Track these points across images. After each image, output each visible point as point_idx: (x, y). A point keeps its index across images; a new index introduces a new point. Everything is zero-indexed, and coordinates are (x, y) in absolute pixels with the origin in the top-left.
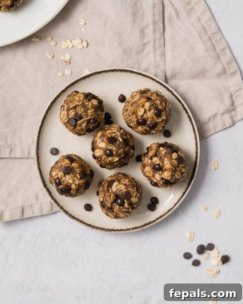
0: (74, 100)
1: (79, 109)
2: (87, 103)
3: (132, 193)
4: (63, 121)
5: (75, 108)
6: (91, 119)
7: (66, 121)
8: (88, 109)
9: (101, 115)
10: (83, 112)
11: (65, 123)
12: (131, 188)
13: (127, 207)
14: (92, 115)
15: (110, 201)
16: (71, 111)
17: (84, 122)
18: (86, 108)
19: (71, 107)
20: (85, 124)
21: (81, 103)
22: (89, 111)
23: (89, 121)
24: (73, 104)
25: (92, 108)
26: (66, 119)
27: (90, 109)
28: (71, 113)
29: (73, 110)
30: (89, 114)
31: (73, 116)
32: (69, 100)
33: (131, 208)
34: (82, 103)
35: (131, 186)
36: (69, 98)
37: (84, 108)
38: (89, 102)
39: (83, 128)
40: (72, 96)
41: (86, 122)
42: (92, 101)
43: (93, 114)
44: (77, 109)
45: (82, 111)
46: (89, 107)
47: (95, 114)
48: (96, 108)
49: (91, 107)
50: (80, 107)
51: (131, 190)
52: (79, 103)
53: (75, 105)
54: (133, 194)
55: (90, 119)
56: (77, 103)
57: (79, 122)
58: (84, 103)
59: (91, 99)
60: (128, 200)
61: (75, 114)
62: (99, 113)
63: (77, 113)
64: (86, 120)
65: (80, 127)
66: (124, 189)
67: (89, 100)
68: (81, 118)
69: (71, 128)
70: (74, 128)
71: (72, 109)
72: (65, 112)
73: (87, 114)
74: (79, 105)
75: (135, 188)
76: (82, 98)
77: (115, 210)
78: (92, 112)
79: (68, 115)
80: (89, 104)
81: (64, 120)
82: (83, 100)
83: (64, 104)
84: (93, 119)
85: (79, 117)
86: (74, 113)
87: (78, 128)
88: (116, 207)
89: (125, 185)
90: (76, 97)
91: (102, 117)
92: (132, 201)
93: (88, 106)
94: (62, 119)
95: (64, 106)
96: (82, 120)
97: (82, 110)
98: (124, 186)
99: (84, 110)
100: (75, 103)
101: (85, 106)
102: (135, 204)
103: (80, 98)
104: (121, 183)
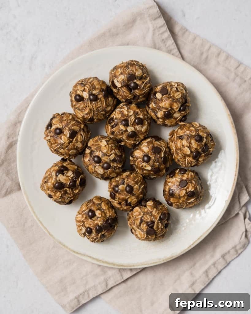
0: (135, 217)
1: (146, 218)
2: (146, 210)
3: (131, 71)
4: (143, 239)
5: (142, 221)
6: (161, 216)
7: (146, 235)
8: (151, 212)
9: (163, 208)
10: (151, 217)
11: (146, 238)
12: (127, 70)
13: (141, 82)
14: (158, 214)
15: (128, 94)
16: (141, 226)
17: (158, 223)
18: (149, 213)
19: (138, 224)
20: (160, 224)
21: (142, 214)
22: (154, 213)
23: (160, 219)
24: (138, 221)
25: (154, 209)
26: (144, 235)
27: (153, 211)
28: (143, 227)
29: (142, 223)
30: (155, 215)
31: (146, 227)
32: (132, 220)
33: (144, 79)
34: (143, 212)
35: (125, 69)
36: (131, 219)
37: (147, 215)
38: (147, 207)
39: (162, 229)
40: (131, 216)
41: (160, 222)
42: (148, 205)
43: (158, 212)
44: (144, 220)
45: (149, 218)
46: (151, 210)
47: (159, 210)
48: (156, 206)
49: (151, 209)
50: (145, 216)
51: (129, 71)
52: (141, 215)
53: (140, 219)
54: (133, 71)
55: (160, 218)
56: (140, 216)
57: (155, 227)
58: (144, 212)
59: (146, 204)
60: (135, 79)
61: (147, 224)
62: (161, 207)
63: (147, 223)
64: (158, 220)
65: (159, 230)
66: (124, 77)
67: (145, 206)
68: (153, 222)
69: (153, 238)
70: (156, 235)
71: (140, 224)
72: (138, 231)
73: (154, 216)
74: (142, 217)
75: (129, 66)
76: (139, 210)
77: (138, 94)
78: (156, 212)
79: (142, 230)
80: (148, 209)
81: (144, 237)
82: (141, 210)
83: (132, 227)
84: (161, 215)
85: (152, 224)
86: (145, 225)
87: (158, 232)
88: (136, 92)
89: (121, 73)
90: (134, 213)
91: (165, 207)
92: (139, 76)
93: (149, 210)
94: (142, 238)
95: (133, 228)
96: (156, 224)
97: (148, 216)
98: (122, 75)
99: (150, 215)
100: (139, 218)
101: (147, 212)
102: (143, 74)
103: (138, 212)
104: (118, 76)
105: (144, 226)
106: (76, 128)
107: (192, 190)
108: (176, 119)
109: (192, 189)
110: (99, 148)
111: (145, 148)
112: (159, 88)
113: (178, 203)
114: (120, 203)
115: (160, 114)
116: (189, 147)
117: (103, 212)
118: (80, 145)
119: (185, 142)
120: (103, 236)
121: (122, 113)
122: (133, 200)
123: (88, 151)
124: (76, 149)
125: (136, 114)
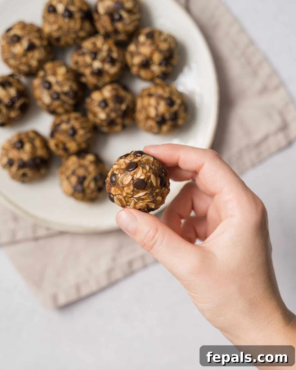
105: (74, 180)
106: (37, 42)
107: (142, 178)
108: (152, 72)
109: (141, 176)
110: (55, 74)
111: (107, 92)
112: (147, 30)
113: (120, 196)
114: (57, 146)
115: (137, 60)
116: (156, 109)
117: (34, 147)
118: (34, 63)
119: (153, 101)
120: (24, 175)
121: (94, 44)
122: (72, 146)
123: (41, 73)
124: (30, 66)
125: (110, 51)
